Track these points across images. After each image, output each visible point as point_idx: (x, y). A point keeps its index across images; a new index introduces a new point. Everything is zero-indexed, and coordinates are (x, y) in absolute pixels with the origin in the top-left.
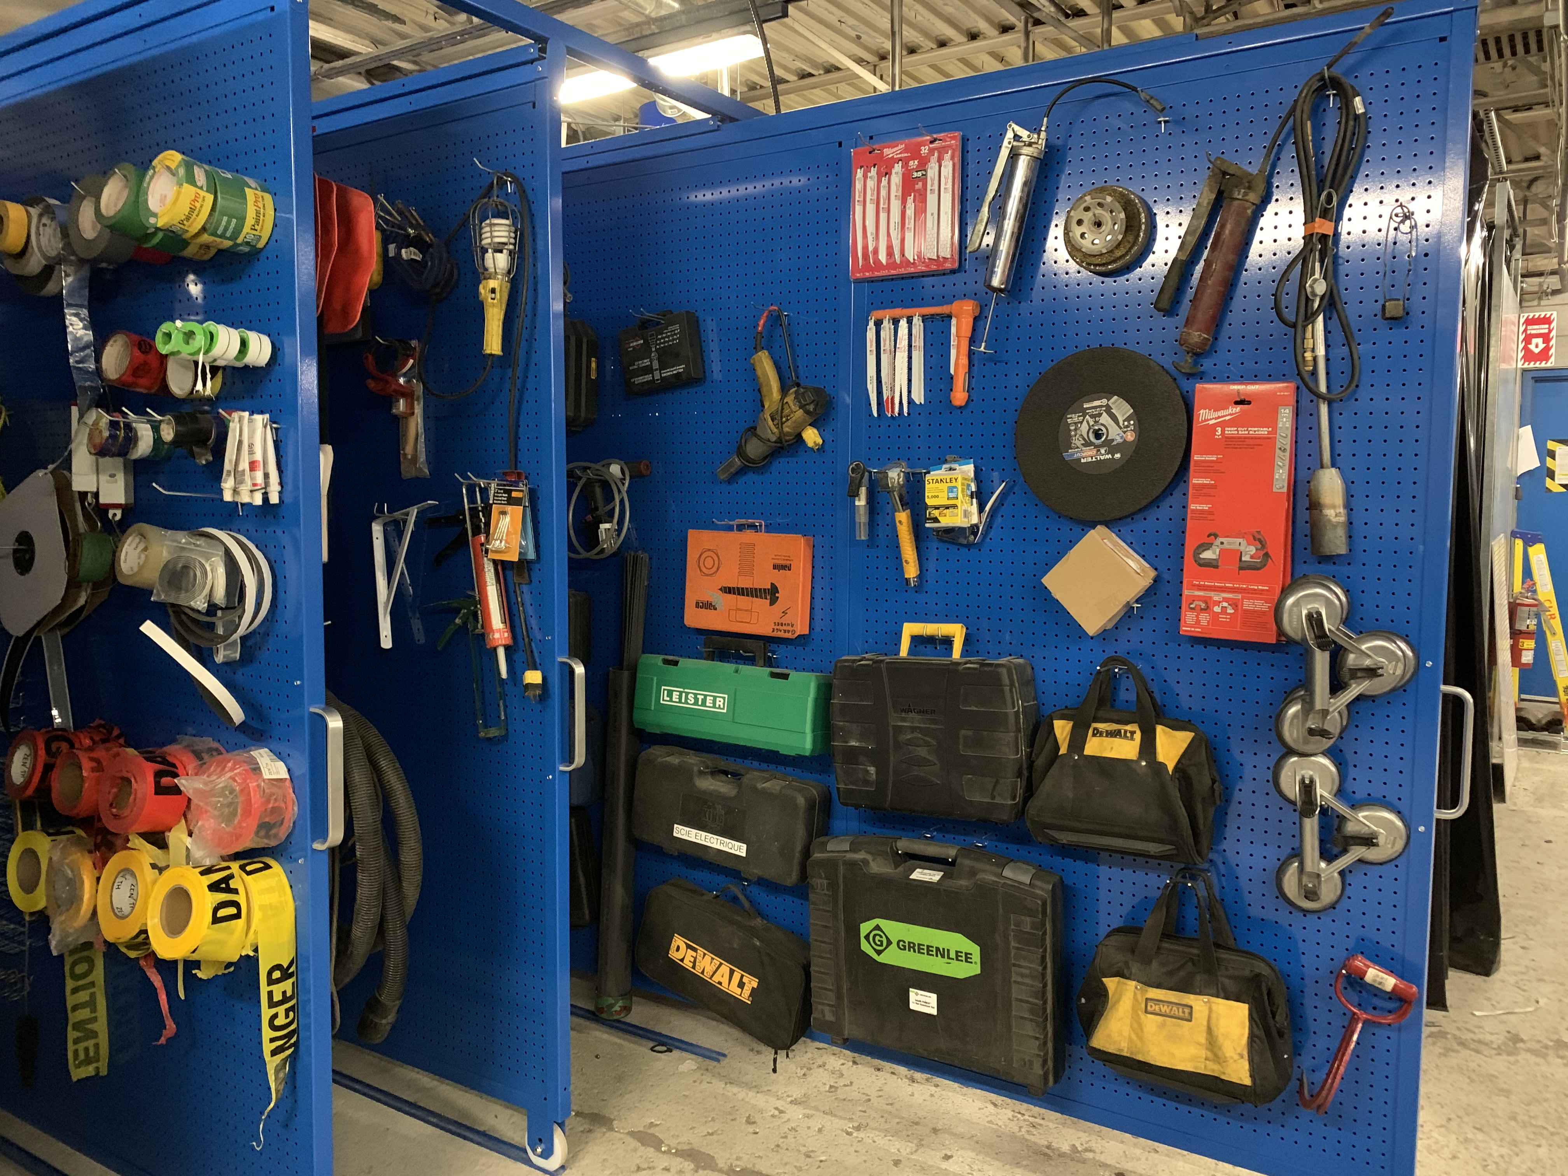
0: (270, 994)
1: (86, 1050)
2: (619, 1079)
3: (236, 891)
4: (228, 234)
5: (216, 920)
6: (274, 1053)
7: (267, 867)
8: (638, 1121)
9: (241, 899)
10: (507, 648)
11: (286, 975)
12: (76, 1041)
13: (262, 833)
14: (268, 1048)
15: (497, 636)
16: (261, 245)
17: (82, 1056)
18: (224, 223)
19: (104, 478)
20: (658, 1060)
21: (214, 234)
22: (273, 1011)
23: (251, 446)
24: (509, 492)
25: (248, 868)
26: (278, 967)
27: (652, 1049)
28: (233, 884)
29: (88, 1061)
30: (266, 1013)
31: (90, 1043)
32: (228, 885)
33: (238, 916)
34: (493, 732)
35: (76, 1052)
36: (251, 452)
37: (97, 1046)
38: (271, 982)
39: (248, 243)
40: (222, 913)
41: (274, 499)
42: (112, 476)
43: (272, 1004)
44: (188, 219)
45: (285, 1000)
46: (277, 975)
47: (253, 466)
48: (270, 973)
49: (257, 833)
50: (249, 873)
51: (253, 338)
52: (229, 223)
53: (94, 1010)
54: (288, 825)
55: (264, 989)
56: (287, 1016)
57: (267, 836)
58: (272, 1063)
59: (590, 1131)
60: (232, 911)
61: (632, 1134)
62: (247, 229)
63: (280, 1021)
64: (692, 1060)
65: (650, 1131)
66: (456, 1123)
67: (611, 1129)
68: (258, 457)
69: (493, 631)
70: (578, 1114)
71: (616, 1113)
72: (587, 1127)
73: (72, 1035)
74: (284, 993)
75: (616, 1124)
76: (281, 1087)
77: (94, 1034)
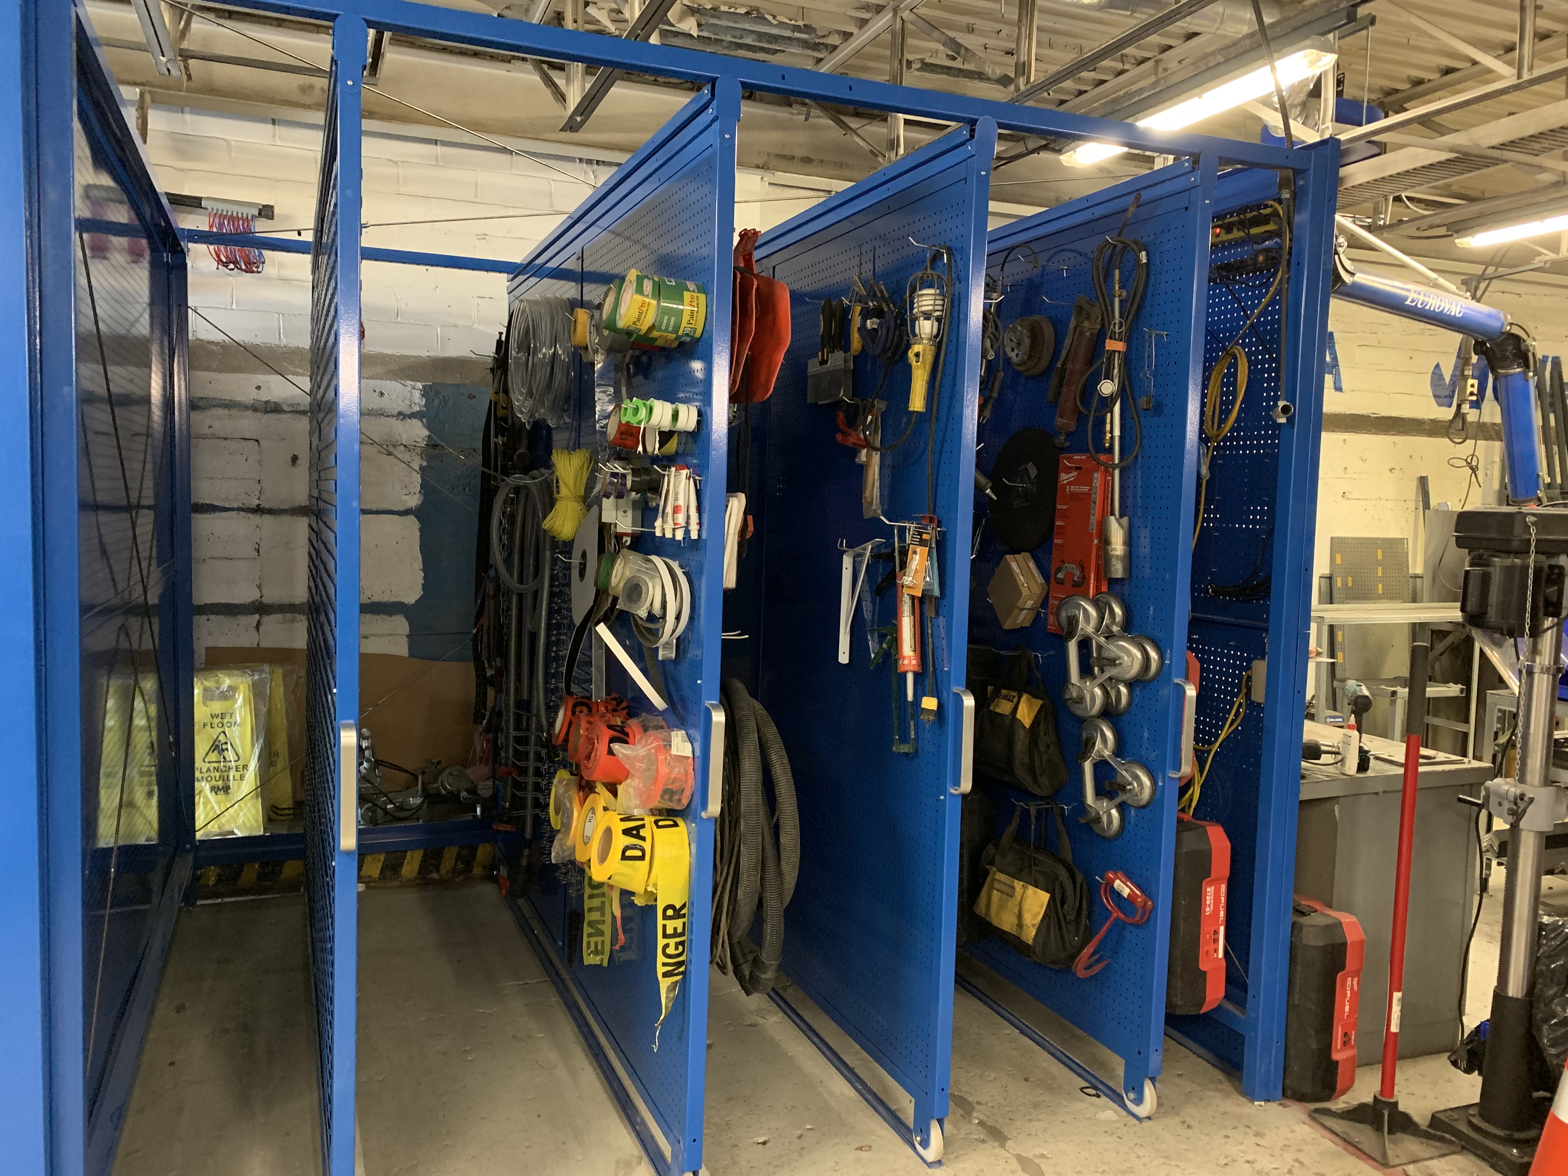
0: (664, 926)
1: (596, 944)
2: (1036, 1105)
3: (643, 839)
4: (670, 329)
5: (624, 857)
6: (665, 975)
7: (676, 825)
8: (1031, 1150)
9: (647, 845)
10: (916, 675)
11: (678, 914)
12: (590, 935)
13: (667, 797)
14: (660, 970)
15: (906, 662)
16: (698, 334)
17: (592, 948)
18: (665, 321)
19: (620, 513)
20: (1082, 1101)
21: (660, 330)
22: (666, 941)
23: (676, 494)
24: (920, 534)
25: (660, 823)
26: (670, 907)
27: (1082, 1089)
28: (642, 832)
29: (596, 952)
30: (661, 942)
31: (599, 939)
32: (638, 832)
33: (642, 858)
34: (904, 748)
35: (589, 943)
36: (676, 499)
37: (603, 942)
38: (665, 917)
39: (687, 335)
40: (629, 853)
41: (694, 535)
42: (625, 512)
43: (665, 936)
44: (639, 320)
45: (675, 935)
46: (670, 912)
47: (676, 510)
48: (665, 910)
49: (662, 797)
50: (659, 827)
51: (682, 408)
52: (669, 321)
53: (603, 915)
54: (687, 795)
55: (660, 922)
56: (677, 949)
57: (671, 800)
58: (664, 984)
59: (983, 1141)
60: (638, 853)
61: (1019, 1158)
62: (684, 323)
63: (671, 951)
64: (1115, 1111)
65: (1037, 1161)
66: (875, 1095)
67: (1003, 1146)
68: (681, 502)
69: (904, 658)
70: (981, 1123)
71: (1015, 1134)
72: (982, 1136)
73: (587, 930)
74: (675, 929)
75: (1009, 1143)
76: (670, 1005)
77: (601, 933)
